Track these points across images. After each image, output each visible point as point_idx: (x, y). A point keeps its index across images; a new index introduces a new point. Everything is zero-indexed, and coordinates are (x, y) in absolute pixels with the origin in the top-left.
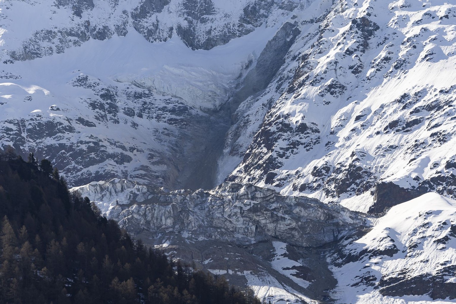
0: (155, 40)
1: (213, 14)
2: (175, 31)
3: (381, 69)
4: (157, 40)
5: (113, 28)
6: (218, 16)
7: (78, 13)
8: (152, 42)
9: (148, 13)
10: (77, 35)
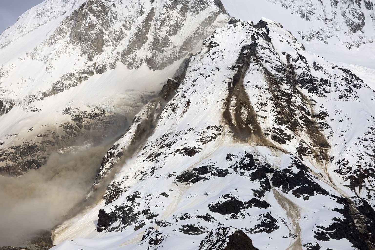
0: (132, 68)
1: (168, 46)
2: (144, 61)
3: (167, 111)
4: (133, 68)
5: (108, 65)
6: (170, 48)
7: (90, 59)
8: (130, 70)
9: (132, 51)
10: (87, 73)
